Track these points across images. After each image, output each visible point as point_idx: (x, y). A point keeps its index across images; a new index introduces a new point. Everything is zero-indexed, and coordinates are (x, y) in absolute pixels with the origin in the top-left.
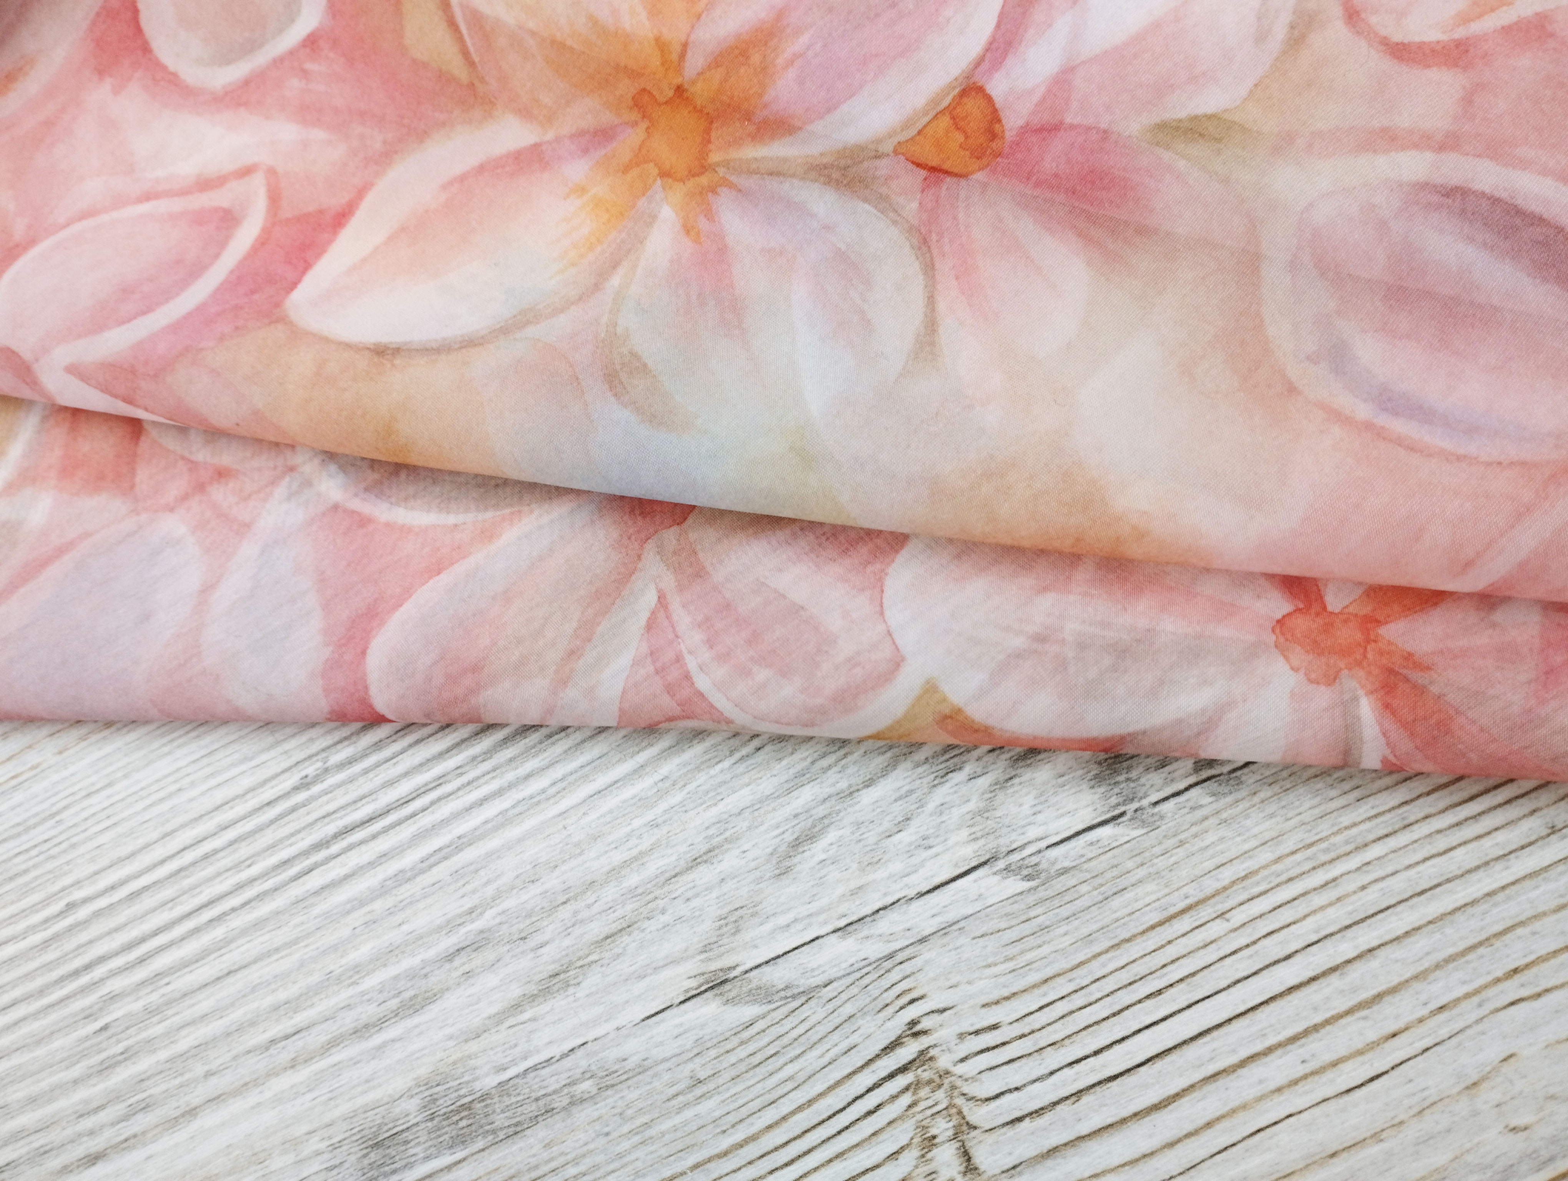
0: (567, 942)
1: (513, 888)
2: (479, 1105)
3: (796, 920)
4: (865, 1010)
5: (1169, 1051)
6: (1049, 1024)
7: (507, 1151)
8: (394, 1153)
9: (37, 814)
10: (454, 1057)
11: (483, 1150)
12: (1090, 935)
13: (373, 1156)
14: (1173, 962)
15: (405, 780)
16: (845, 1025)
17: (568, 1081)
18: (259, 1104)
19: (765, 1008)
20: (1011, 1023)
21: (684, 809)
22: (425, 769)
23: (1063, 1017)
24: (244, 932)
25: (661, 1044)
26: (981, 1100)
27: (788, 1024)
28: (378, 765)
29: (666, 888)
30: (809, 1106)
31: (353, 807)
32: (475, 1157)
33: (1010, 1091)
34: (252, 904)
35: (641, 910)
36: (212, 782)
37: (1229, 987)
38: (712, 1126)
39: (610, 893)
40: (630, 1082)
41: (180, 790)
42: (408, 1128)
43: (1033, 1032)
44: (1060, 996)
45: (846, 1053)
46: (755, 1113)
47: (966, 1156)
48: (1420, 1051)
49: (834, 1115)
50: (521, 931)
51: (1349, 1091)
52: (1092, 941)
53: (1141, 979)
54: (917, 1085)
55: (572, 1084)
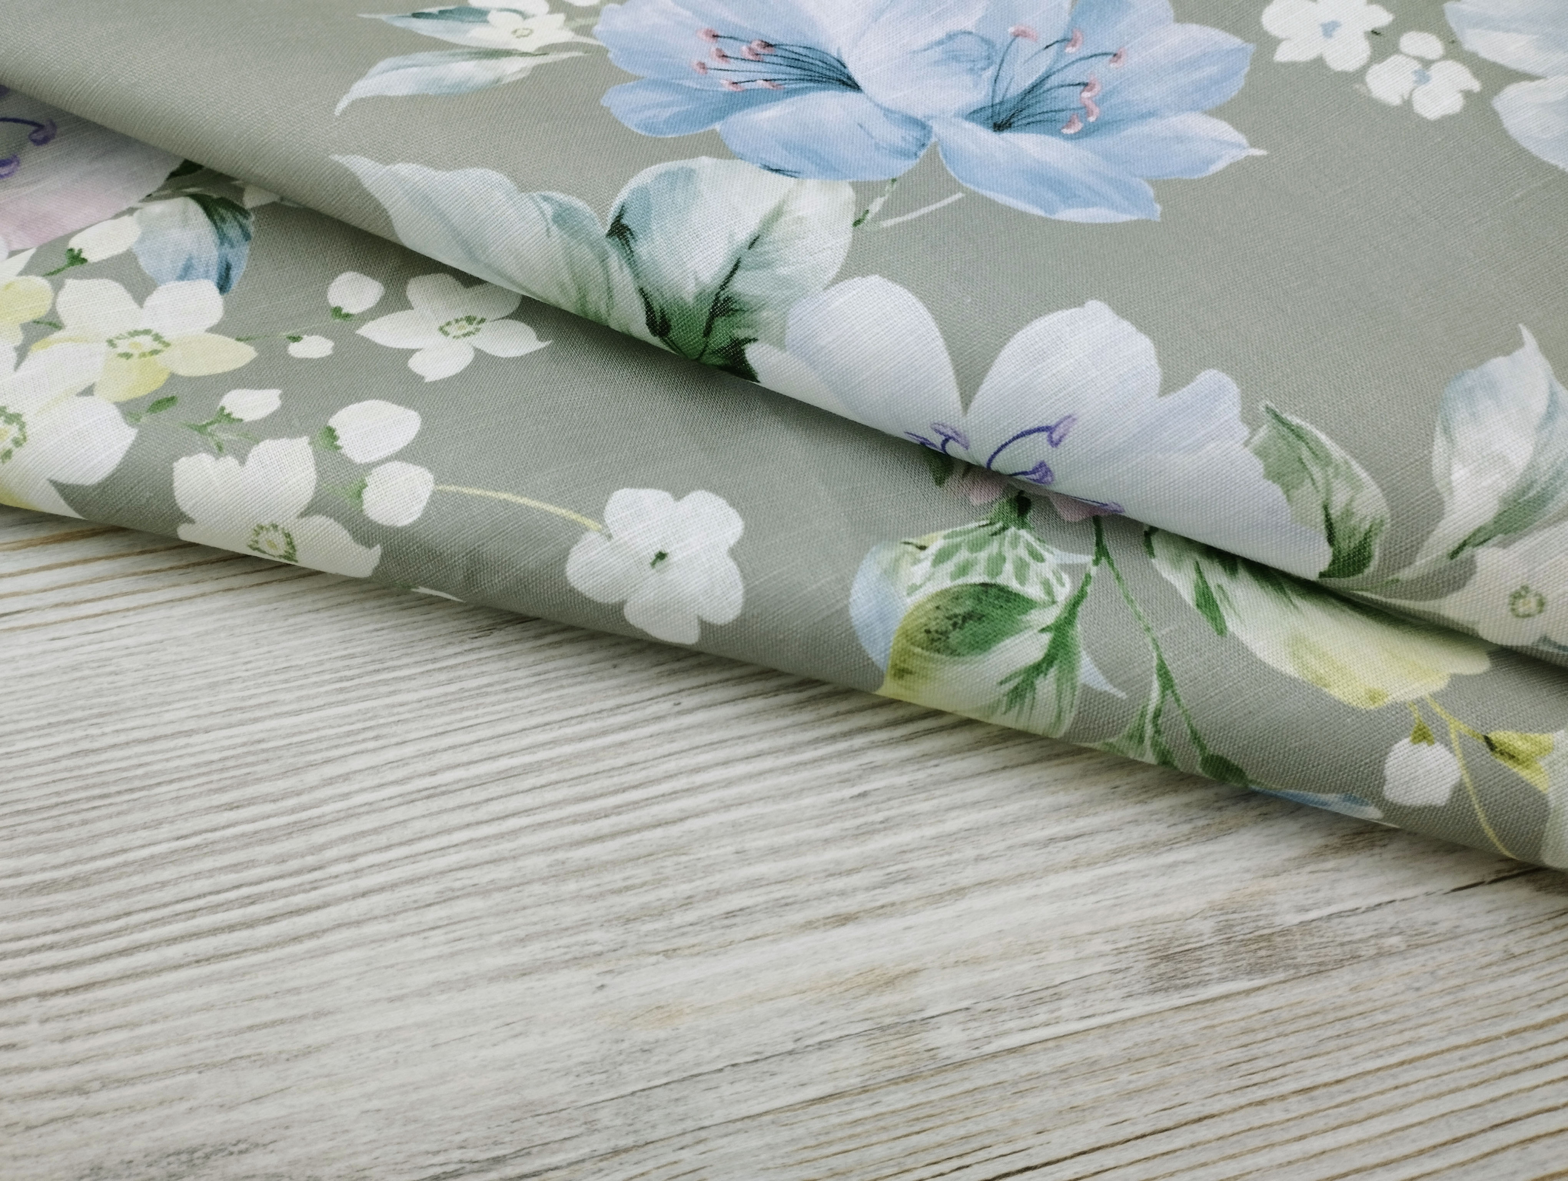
2: (1279, 939)
7: (1311, 987)
8: (1186, 968)
10: (1251, 890)
11: (1284, 982)
13: (1163, 967)
17: (1375, 933)
18: (1035, 896)
25: (1474, 915)
32: (1276, 987)
38: (1527, 998)
40: (1441, 945)
42: (1201, 947)
55: (1380, 936)
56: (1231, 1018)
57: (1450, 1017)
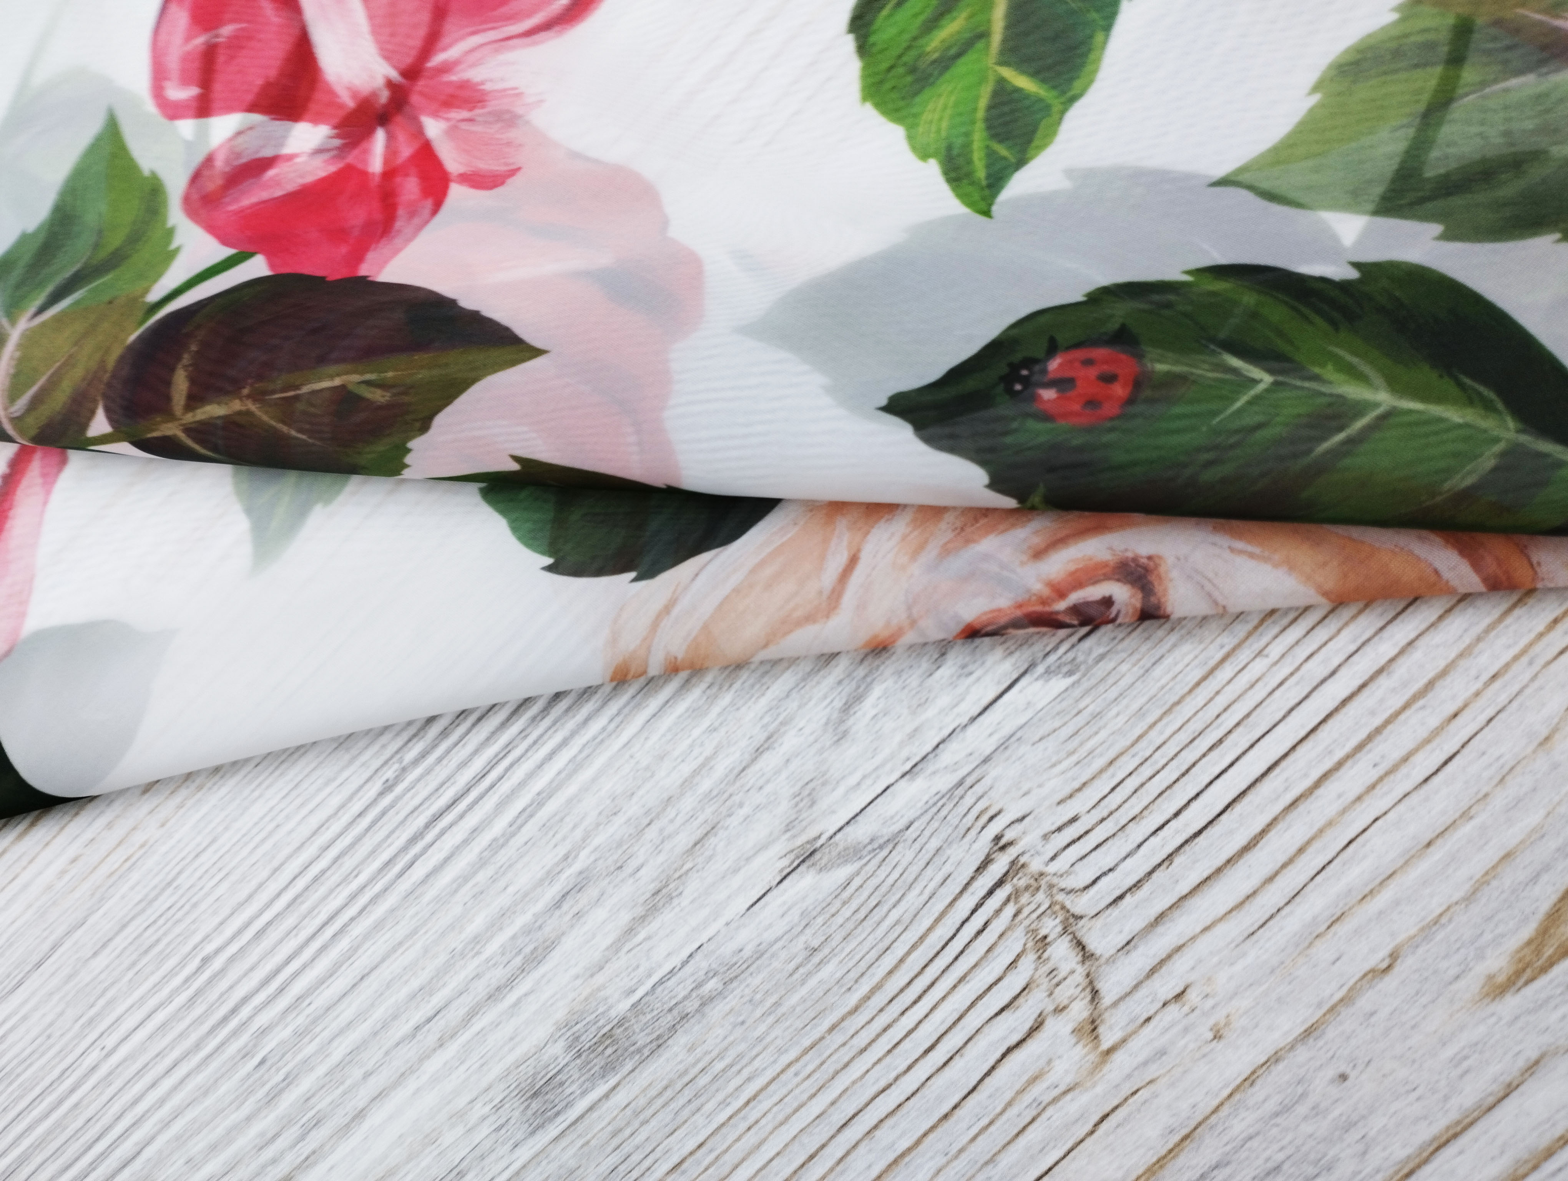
0: (661, 858)
1: (598, 825)
3: (864, 777)
4: (950, 839)
5: (1243, 794)
6: (1124, 802)
7: (655, 1065)
8: (552, 1097)
9: (155, 887)
10: (585, 994)
11: (633, 1071)
12: (1141, 709)
13: (535, 1105)
14: (1225, 710)
15: (476, 757)
16: (935, 859)
17: (694, 985)
18: (419, 1089)
19: (857, 865)
20: (1089, 812)
21: (735, 707)
22: (492, 741)
23: (1135, 791)
24: (367, 936)
25: (770, 926)
26: (1079, 890)
27: (882, 874)
28: (448, 751)
29: (738, 784)
30: (922, 942)
31: (436, 795)
32: (627, 1079)
33: (1104, 874)
34: (367, 909)
35: (721, 809)
36: (305, 811)
37: (1284, 717)
38: (836, 987)
39: (688, 803)
40: (751, 969)
41: (278, 826)
42: (560, 1071)
43: (1111, 813)
44: (1128, 773)
45: (942, 884)
46: (872, 964)
47: (1080, 945)
48: (1484, 722)
49: (947, 944)
50: (616, 861)
51: (1426, 780)
52: (1144, 714)
53: (1200, 734)
54: (1016, 895)
55: (699, 986)
56: (600, 1127)
57: (776, 1038)
